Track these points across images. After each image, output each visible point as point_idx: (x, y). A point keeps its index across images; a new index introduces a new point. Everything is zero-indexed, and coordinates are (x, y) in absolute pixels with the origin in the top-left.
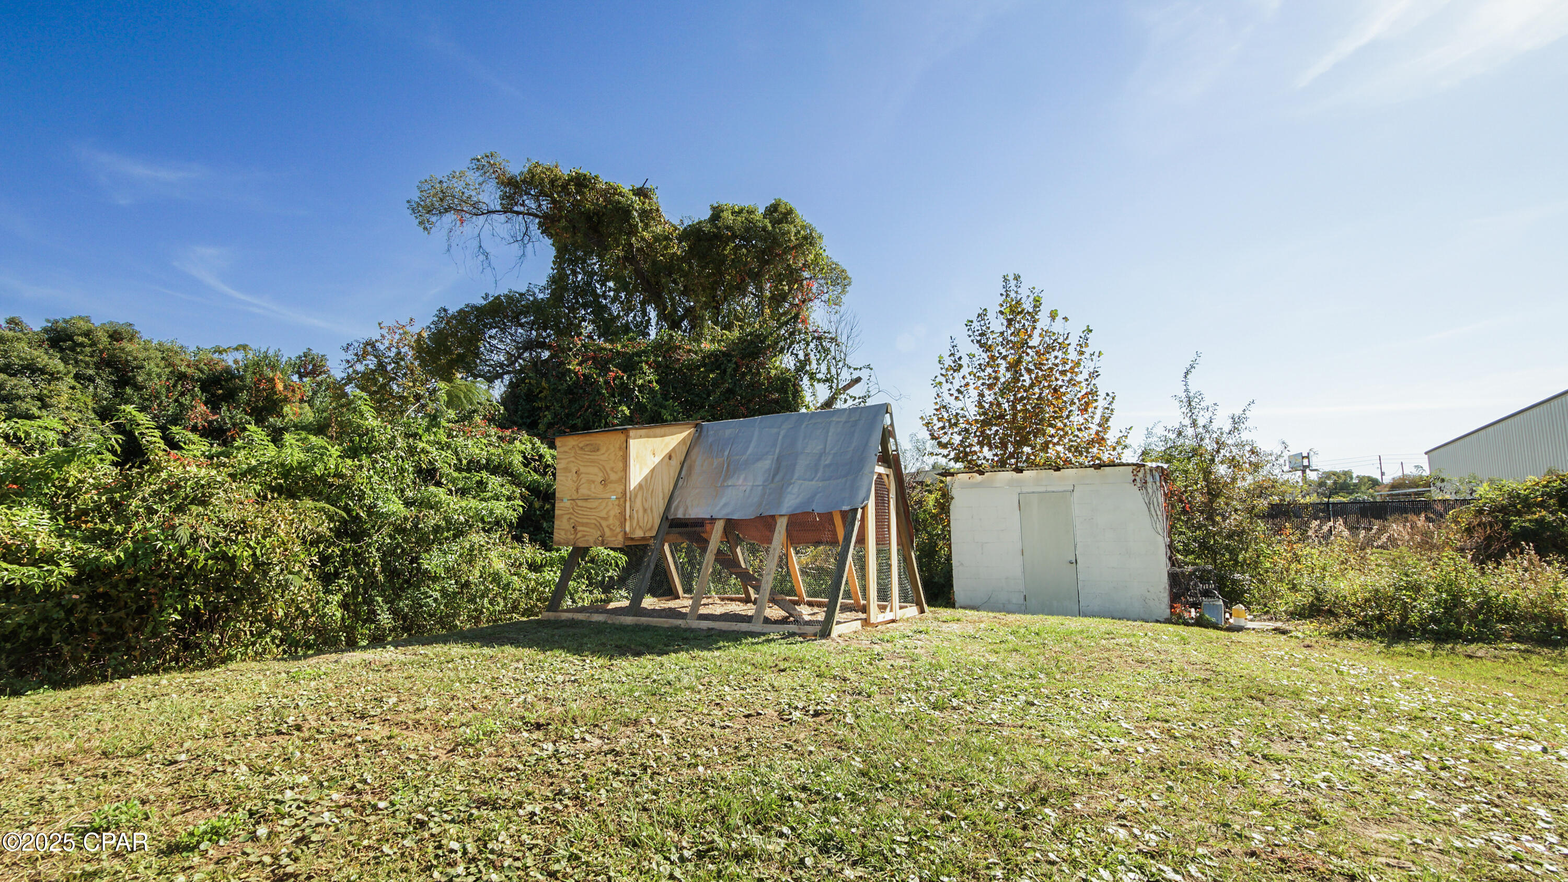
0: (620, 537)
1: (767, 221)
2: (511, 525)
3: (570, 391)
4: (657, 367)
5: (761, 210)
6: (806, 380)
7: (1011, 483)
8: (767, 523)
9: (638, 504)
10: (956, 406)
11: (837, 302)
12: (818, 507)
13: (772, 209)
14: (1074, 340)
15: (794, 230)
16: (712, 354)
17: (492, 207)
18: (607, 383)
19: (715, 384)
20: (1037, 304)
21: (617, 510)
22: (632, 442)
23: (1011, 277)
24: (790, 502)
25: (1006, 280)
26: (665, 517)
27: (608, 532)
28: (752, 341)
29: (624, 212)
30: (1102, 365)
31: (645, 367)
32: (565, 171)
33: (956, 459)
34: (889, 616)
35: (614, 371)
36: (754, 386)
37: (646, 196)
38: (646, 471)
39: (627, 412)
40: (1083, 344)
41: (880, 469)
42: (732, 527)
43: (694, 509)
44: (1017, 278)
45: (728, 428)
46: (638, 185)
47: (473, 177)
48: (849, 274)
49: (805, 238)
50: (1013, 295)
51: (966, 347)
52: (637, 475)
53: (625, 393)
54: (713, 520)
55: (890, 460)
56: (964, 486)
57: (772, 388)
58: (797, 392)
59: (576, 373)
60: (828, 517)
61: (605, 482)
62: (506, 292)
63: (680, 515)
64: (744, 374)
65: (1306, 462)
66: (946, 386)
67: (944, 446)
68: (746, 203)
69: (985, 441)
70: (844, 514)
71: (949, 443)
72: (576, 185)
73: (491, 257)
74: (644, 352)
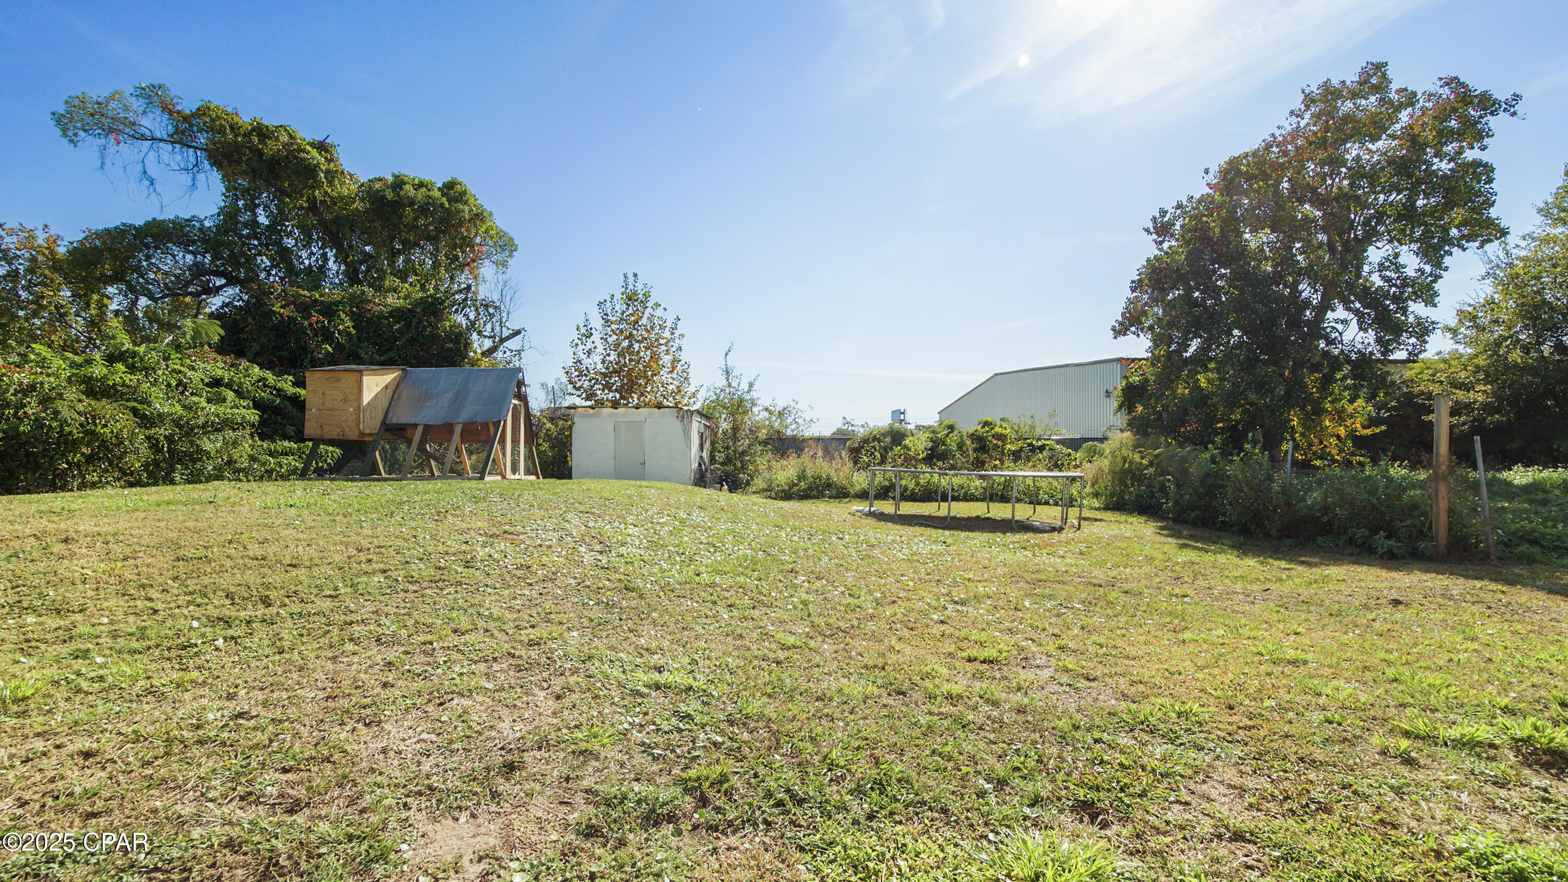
0: (356, 432)
1: (444, 199)
2: (253, 426)
3: (275, 328)
4: (352, 316)
5: (440, 185)
6: (475, 336)
7: (610, 415)
8: (447, 429)
9: (367, 414)
10: (587, 362)
11: (504, 264)
12: (480, 419)
13: (449, 186)
14: (669, 324)
15: (467, 209)
16: (398, 310)
17: (159, 136)
18: (311, 325)
19: (399, 331)
20: (647, 296)
21: (354, 417)
22: (364, 378)
23: (630, 276)
24: (464, 416)
25: (626, 277)
26: (384, 422)
27: (347, 429)
28: (432, 303)
29: (311, 171)
30: (684, 343)
31: (343, 316)
32: (245, 119)
33: (587, 399)
34: (517, 476)
35: (315, 317)
36: (434, 337)
37: (327, 151)
38: (372, 395)
39: (330, 349)
40: (673, 329)
41: (515, 402)
42: (428, 429)
43: (402, 416)
44: (635, 275)
45: (424, 372)
46: (320, 138)
47: (137, 105)
48: (516, 242)
49: (477, 215)
50: (631, 287)
51: (597, 322)
52: (367, 397)
53: (328, 336)
54: (415, 426)
55: (523, 398)
56: (582, 416)
57: (448, 339)
58: (468, 345)
59: (281, 315)
60: (486, 425)
61: (345, 400)
62: (172, 217)
63: (394, 421)
64: (425, 327)
65: (902, 417)
66: (581, 347)
67: (578, 389)
68: (427, 178)
69: (608, 387)
70: (494, 423)
71: (581, 387)
72: (258, 135)
73: (156, 183)
74: (340, 302)
